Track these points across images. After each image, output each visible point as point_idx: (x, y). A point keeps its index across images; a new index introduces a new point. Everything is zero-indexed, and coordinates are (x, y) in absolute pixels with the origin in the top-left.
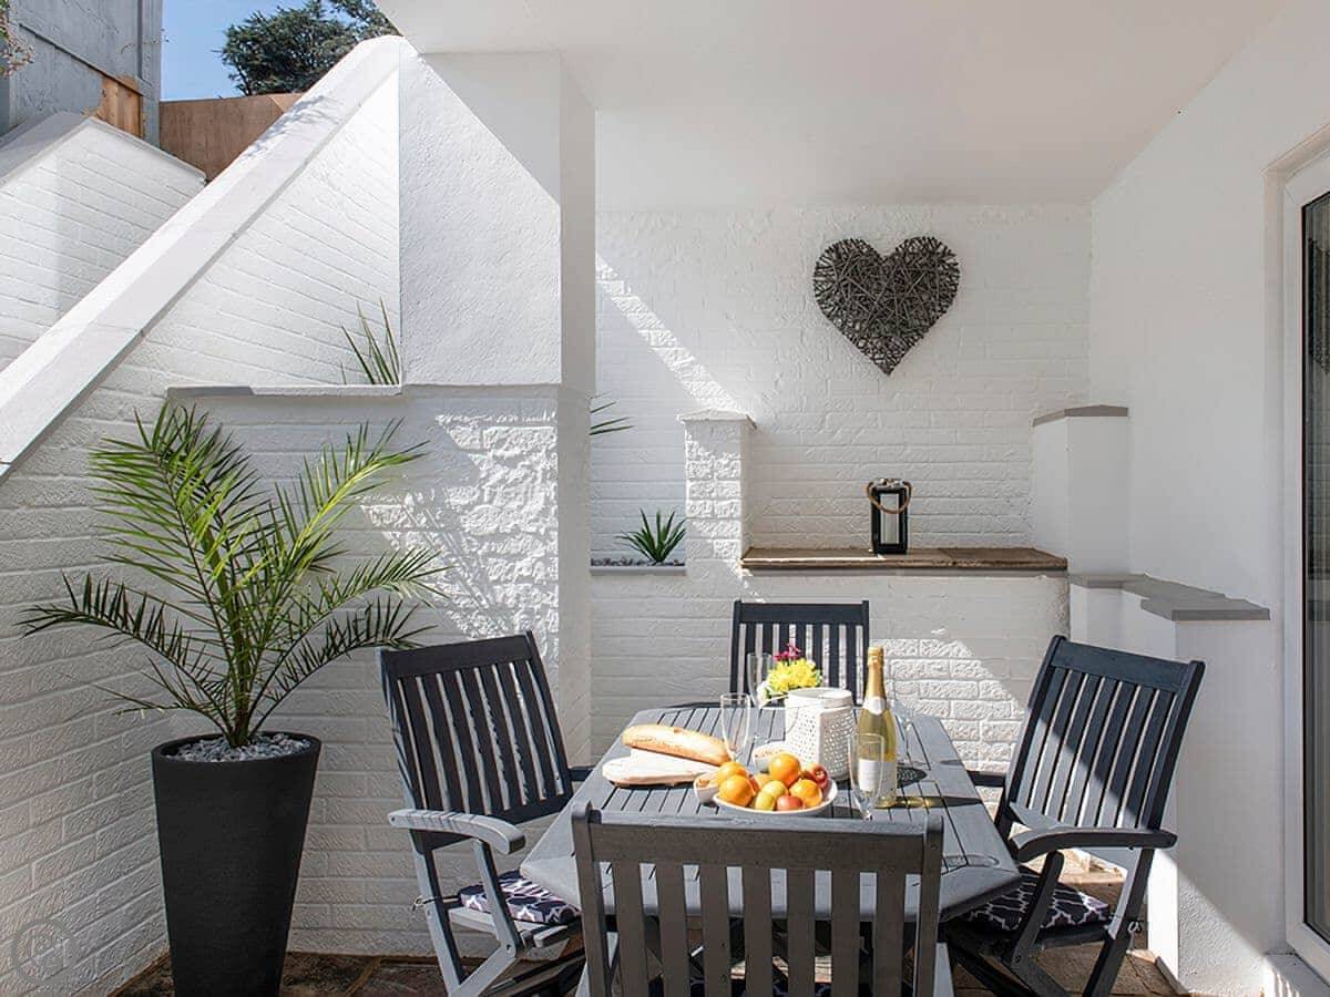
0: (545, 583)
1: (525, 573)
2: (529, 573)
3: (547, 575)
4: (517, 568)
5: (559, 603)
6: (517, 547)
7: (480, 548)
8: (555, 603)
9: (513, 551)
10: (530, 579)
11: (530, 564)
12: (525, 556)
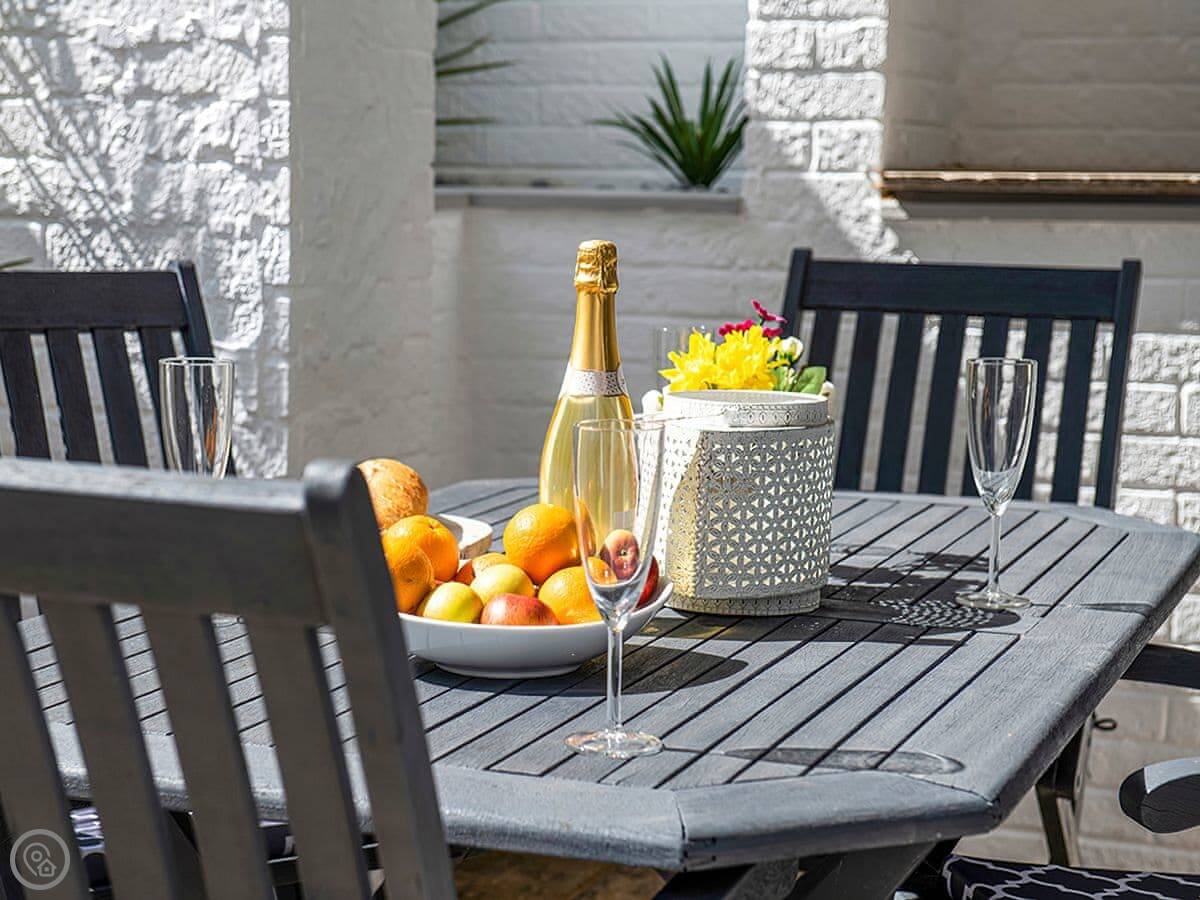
0: (258, 163)
1: (216, 139)
2: (223, 140)
3: (263, 146)
4: (198, 127)
5: (291, 212)
6: (197, 76)
7: (119, 77)
8: (282, 212)
9: (191, 87)
10: (225, 153)
11: (225, 118)
12: (215, 96)
